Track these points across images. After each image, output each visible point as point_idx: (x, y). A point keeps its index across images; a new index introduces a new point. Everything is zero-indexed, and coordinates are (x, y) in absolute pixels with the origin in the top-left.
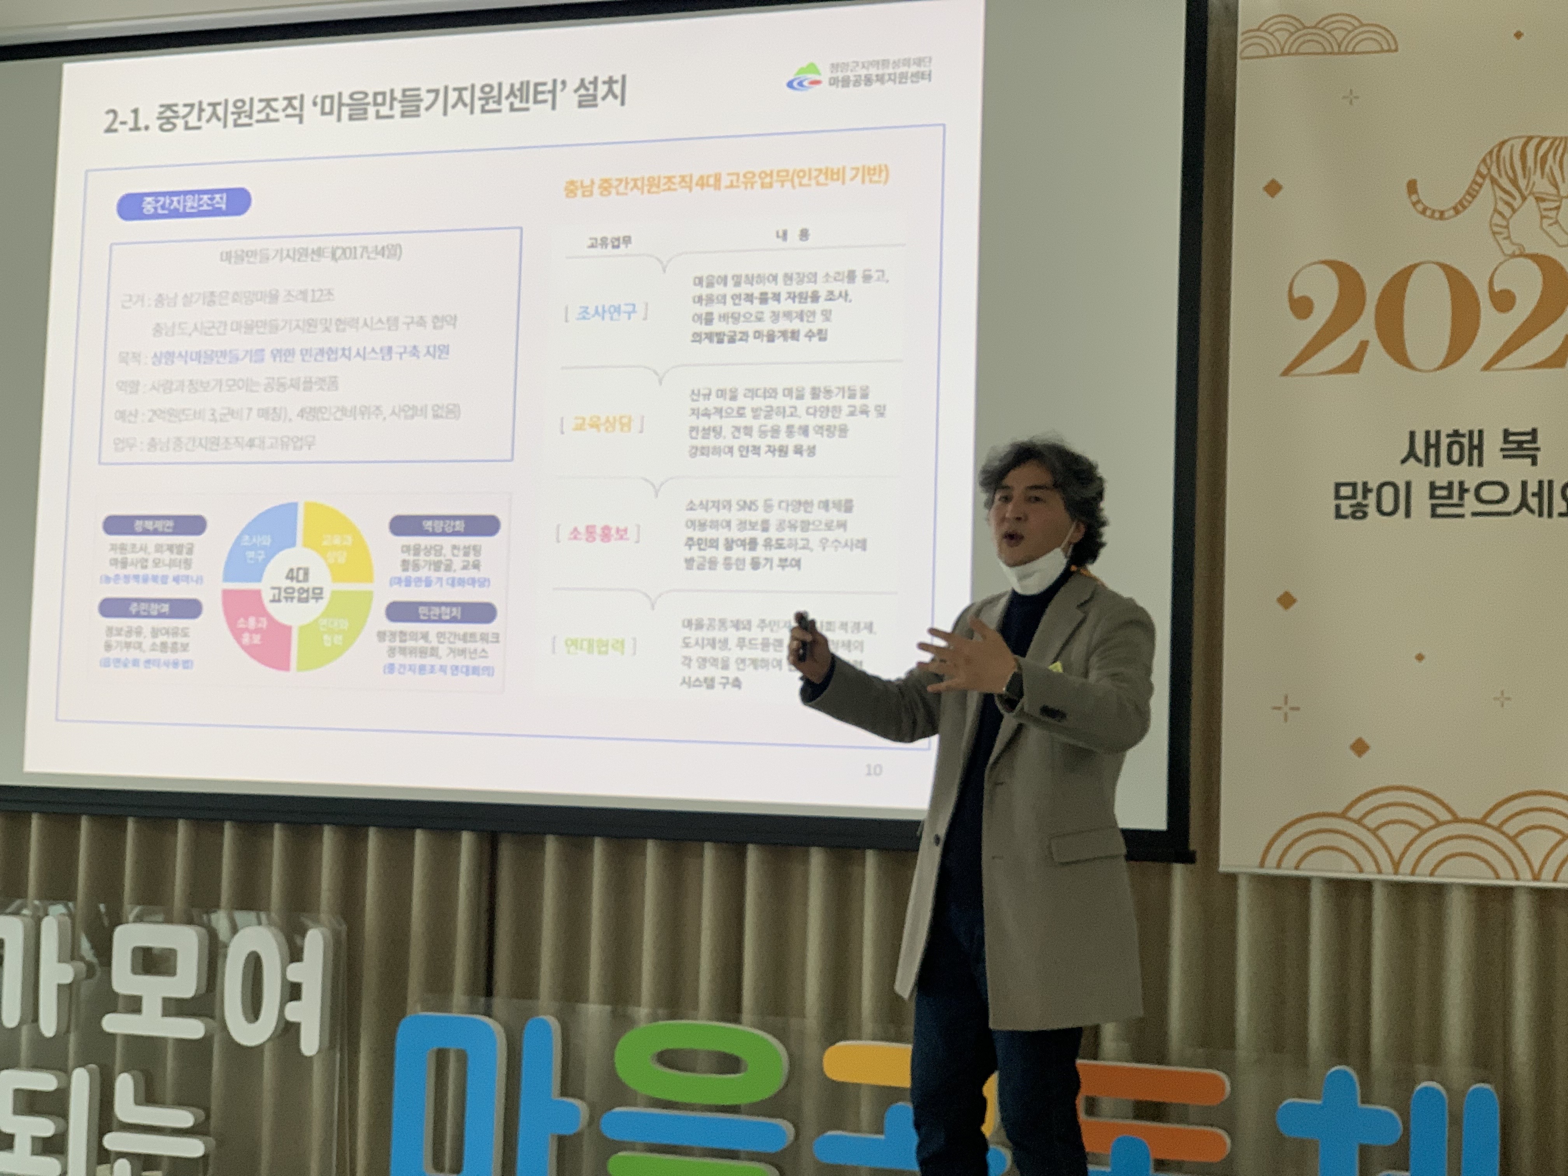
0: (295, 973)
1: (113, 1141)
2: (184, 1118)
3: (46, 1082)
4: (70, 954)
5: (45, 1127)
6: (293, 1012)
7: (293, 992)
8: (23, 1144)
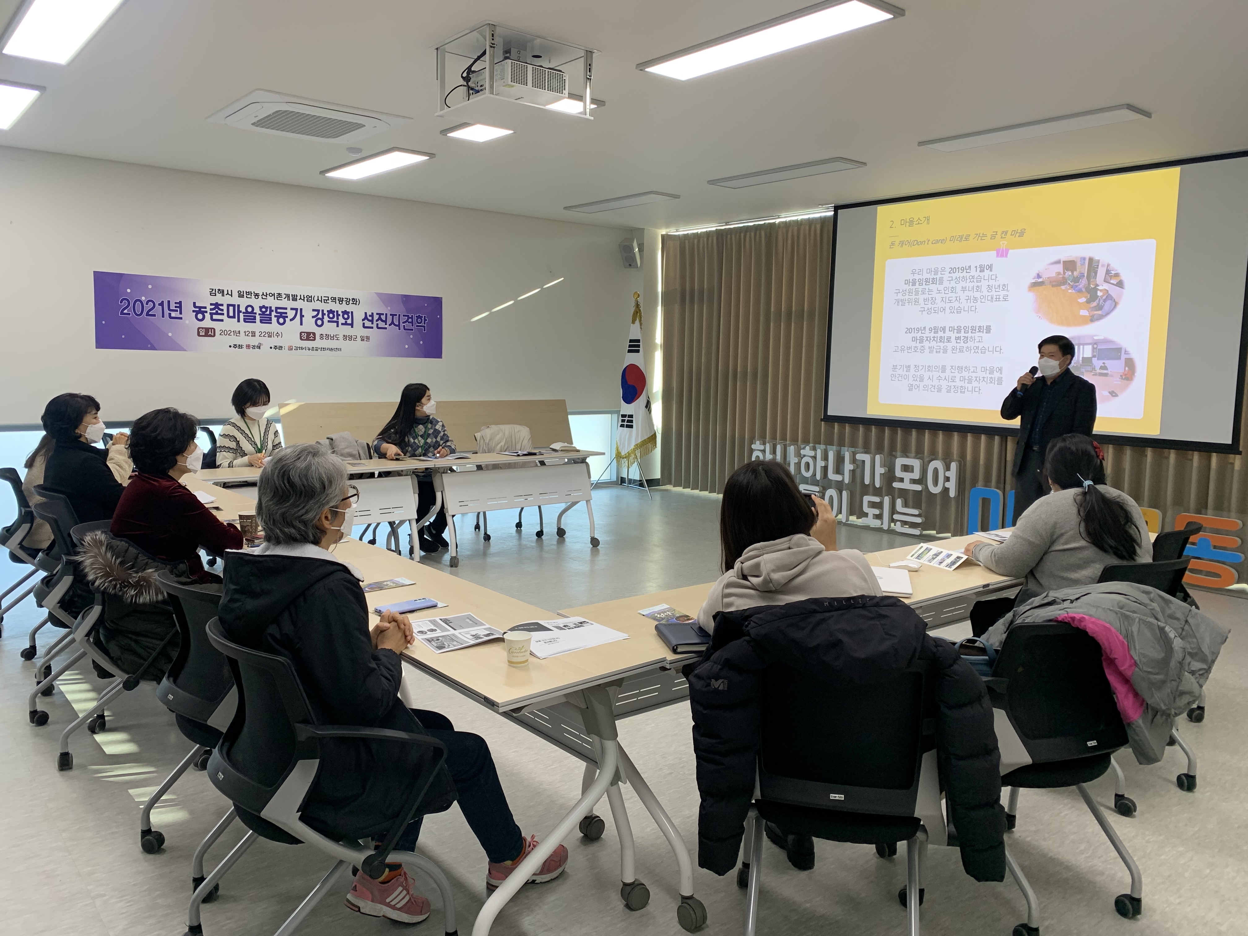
0: (948, 474)
1: (896, 517)
2: (916, 512)
3: (877, 499)
4: (883, 465)
5: (877, 512)
6: (947, 485)
7: (947, 479)
8: (870, 516)
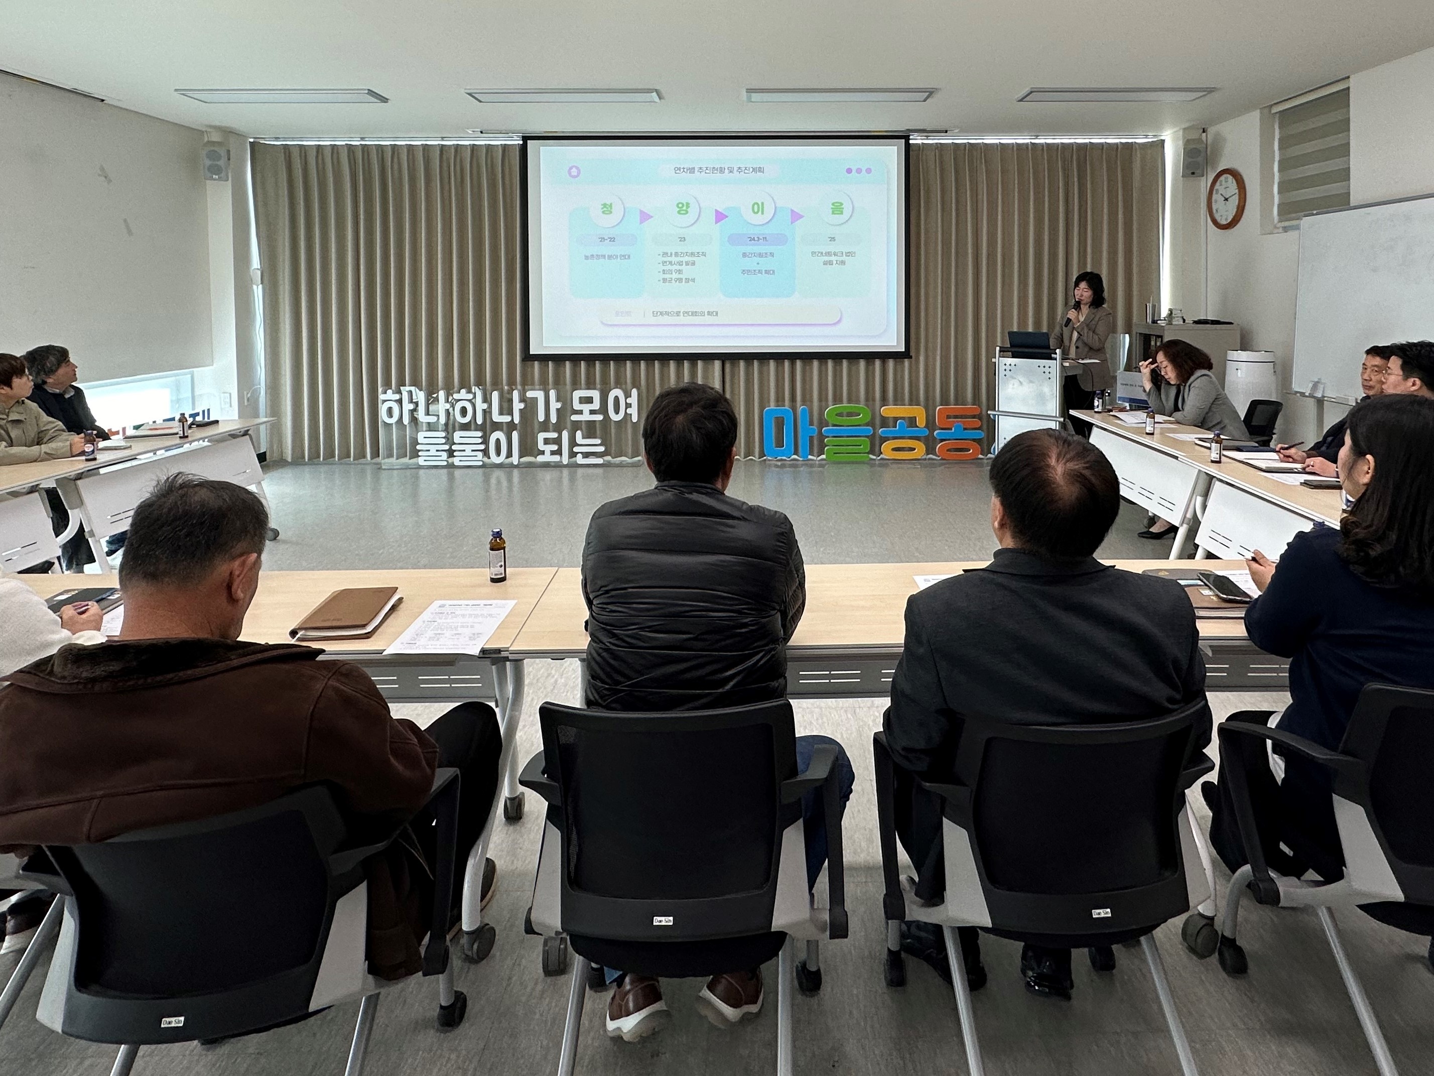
0: (629, 401)
1: (576, 449)
2: (598, 441)
3: (553, 435)
4: (558, 400)
5: (555, 447)
6: (629, 411)
8: (547, 453)
